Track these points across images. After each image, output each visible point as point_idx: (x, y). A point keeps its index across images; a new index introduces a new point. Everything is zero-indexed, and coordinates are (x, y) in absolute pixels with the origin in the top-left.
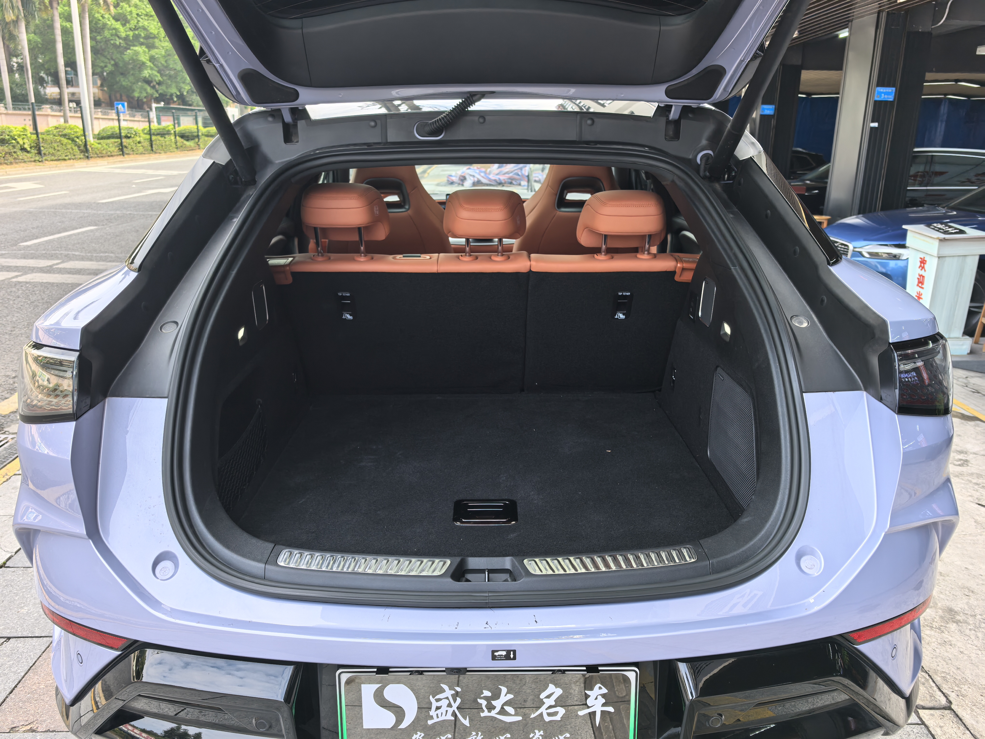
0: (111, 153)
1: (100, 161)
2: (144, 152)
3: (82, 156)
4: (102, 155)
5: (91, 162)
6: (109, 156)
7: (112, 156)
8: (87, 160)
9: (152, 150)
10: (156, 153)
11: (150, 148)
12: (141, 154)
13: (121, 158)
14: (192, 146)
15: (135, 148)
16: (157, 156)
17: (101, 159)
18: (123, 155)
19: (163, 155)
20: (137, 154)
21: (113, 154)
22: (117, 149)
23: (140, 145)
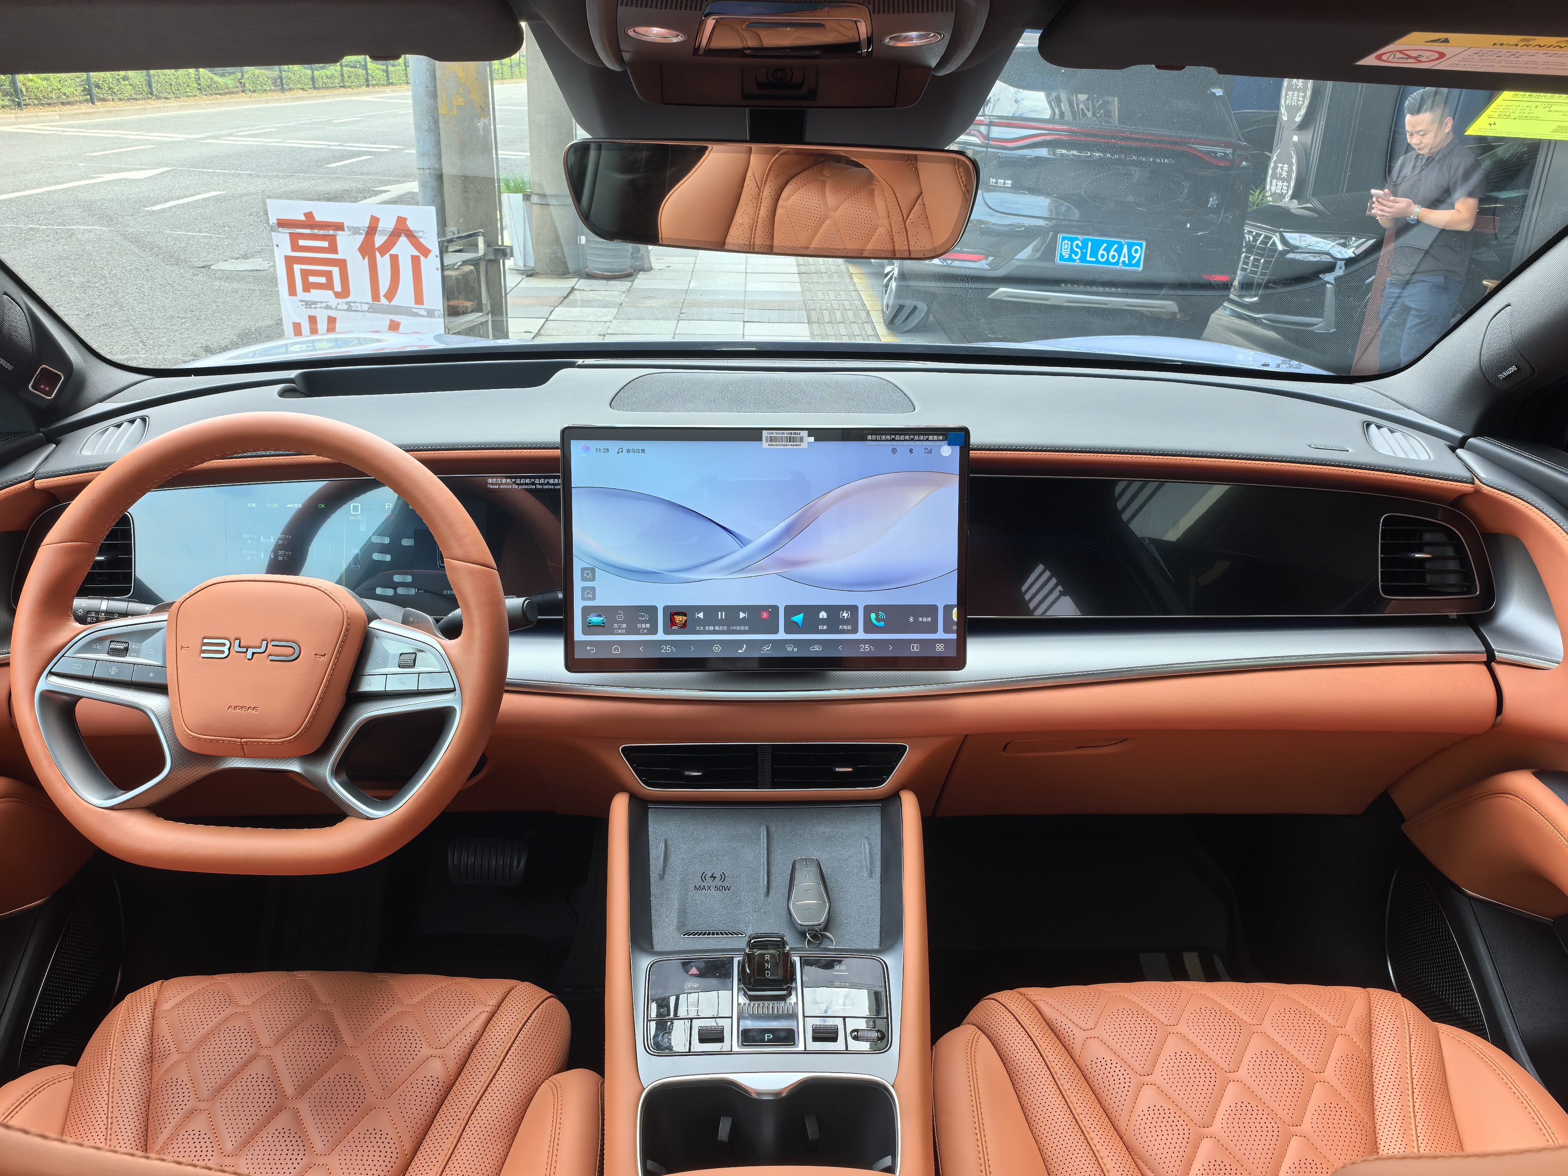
0: (67, 97)
1: (45, 113)
2: (134, 96)
3: (7, 103)
4: (49, 101)
5: (25, 114)
6: (63, 104)
7: (69, 103)
8: (17, 111)
9: (152, 93)
10: (158, 98)
11: (146, 89)
12: (129, 100)
13: (86, 108)
14: (230, 86)
15: (116, 88)
16: (160, 103)
17: (47, 108)
18: (93, 103)
19: (173, 103)
20: (120, 100)
21: (71, 99)
22: (80, 89)
23: (126, 82)
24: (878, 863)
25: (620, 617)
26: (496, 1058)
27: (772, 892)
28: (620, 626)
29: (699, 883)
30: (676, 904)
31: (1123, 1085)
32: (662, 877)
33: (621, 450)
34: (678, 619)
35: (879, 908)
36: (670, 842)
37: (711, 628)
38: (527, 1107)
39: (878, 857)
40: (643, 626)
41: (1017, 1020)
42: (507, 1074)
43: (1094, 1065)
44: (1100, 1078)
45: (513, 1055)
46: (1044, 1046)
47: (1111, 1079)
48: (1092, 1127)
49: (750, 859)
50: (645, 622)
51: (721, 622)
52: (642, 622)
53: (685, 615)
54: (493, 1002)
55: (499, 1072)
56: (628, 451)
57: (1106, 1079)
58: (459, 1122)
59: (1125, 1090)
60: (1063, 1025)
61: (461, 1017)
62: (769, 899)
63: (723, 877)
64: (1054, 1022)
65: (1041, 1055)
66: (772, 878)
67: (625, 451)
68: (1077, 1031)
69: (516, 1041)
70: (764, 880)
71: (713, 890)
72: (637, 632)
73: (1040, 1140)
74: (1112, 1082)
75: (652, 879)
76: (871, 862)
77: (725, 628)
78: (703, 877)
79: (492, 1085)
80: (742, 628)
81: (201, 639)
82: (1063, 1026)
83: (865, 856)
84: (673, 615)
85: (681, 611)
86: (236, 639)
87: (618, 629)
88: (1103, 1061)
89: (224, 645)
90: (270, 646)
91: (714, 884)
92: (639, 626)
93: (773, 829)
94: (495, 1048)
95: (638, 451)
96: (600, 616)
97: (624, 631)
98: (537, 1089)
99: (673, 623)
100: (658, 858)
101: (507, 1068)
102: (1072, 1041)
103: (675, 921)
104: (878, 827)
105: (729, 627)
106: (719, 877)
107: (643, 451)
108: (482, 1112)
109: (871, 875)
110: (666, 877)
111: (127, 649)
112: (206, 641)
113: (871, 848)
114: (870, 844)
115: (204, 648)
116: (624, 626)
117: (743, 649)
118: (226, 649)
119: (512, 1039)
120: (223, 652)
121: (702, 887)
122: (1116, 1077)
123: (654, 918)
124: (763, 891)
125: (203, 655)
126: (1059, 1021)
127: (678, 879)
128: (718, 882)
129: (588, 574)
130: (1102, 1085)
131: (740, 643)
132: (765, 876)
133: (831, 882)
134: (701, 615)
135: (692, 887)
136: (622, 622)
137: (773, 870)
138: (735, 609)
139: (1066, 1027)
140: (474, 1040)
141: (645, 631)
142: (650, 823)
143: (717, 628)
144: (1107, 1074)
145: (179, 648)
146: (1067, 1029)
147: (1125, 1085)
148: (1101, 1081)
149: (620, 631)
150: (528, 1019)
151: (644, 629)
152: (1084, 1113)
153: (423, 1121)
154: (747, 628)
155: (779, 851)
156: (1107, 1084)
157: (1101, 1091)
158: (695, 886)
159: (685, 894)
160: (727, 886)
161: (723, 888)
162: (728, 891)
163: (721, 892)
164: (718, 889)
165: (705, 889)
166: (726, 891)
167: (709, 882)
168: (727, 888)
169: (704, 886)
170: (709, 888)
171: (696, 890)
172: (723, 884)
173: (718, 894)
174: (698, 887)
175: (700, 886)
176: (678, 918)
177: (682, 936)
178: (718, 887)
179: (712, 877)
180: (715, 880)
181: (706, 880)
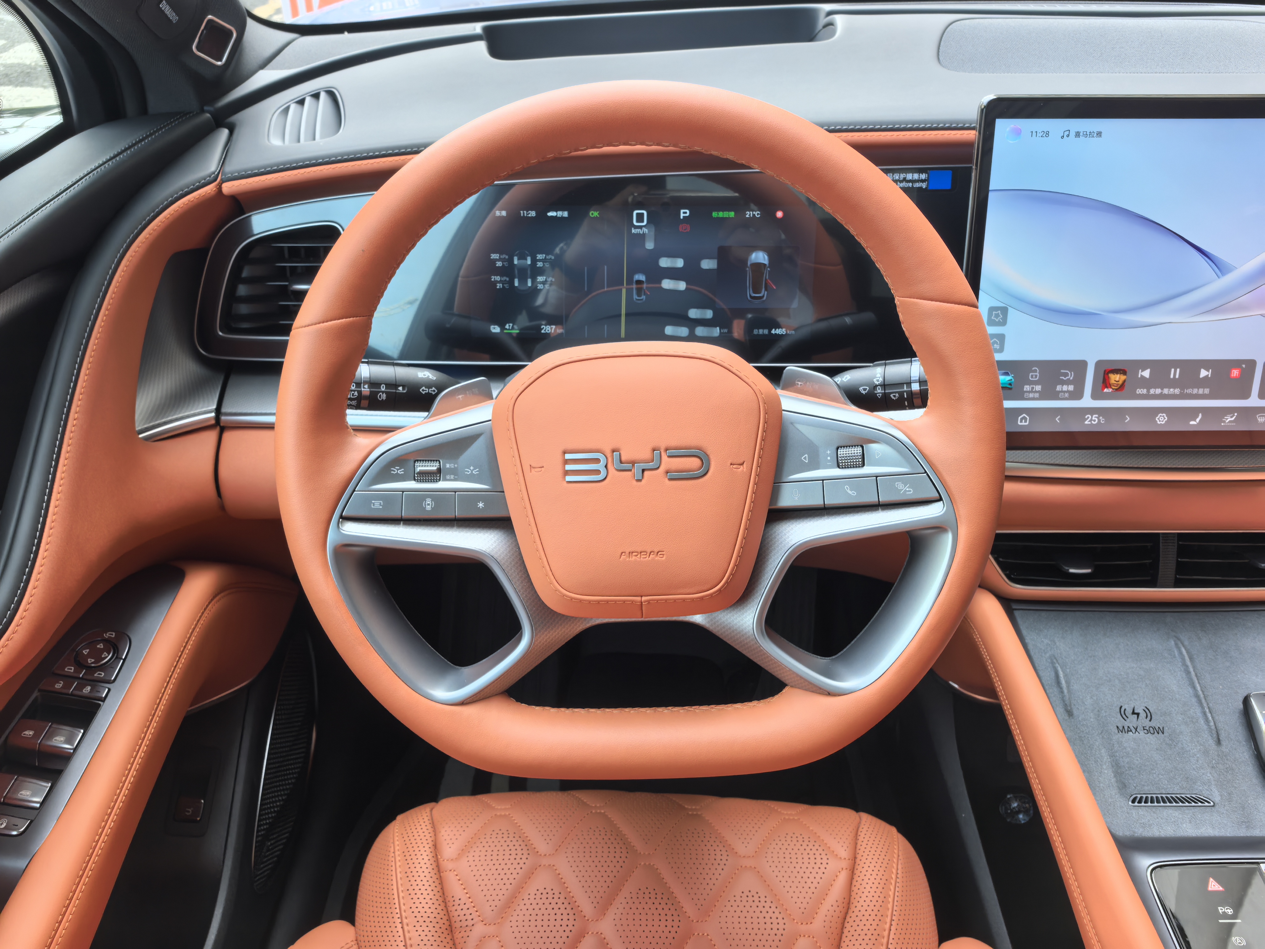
25: (1035, 375)
28: (1033, 388)
29: (1119, 721)
32: (1071, 713)
33: (1067, 133)
34: (1115, 378)
37: (1158, 391)
40: (1065, 388)
50: (1068, 383)
51: (1173, 383)
52: (1063, 383)
53: (1124, 372)
56: (1078, 134)
62: (1224, 749)
63: (1149, 715)
66: (1215, 716)
67: (1073, 134)
70: (1207, 720)
71: (1142, 733)
72: (1055, 396)
77: (1177, 391)
78: (1122, 713)
80: (1201, 391)
81: (559, 453)
84: (1107, 373)
85: (1119, 368)
86: (613, 451)
87: (1029, 392)
89: (597, 461)
90: (664, 457)
91: (1140, 724)
92: (1059, 388)
95: (1091, 134)
96: (1007, 374)
97: (1037, 395)
99: (1106, 383)
103: (1113, 779)
105: (1182, 389)
106: (1142, 713)
107: (1099, 134)
111: (439, 471)
112: (568, 456)
115: (568, 467)
116: (1038, 388)
117: (1198, 420)
118: (600, 466)
120: (597, 472)
121: (1126, 728)
124: (1210, 736)
125: (568, 478)
127: (1091, 714)
128: (1143, 721)
129: (997, 316)
131: (1194, 412)
132: (1207, 713)
134: (1146, 374)
135: (1113, 728)
136: (1036, 383)
138: (1195, 365)
141: (1067, 395)
143: (1166, 391)
145: (526, 468)
149: (1031, 395)
151: (1064, 392)
154: (1207, 391)
158: (1117, 727)
159: (1108, 738)
160: (1159, 728)
161: (1155, 731)
162: (1162, 735)
163: (1154, 735)
164: (1149, 732)
165: (1131, 731)
166: (1159, 735)
167: (1132, 721)
168: (1160, 731)
169: (1128, 727)
170: (1136, 730)
171: (1120, 733)
172: (1153, 724)
173: (1152, 739)
174: (1121, 728)
175: (1123, 727)
176: (1115, 776)
177: (1130, 803)
178: (1147, 728)
179: (1133, 713)
180: (1140, 717)
181: (1127, 717)
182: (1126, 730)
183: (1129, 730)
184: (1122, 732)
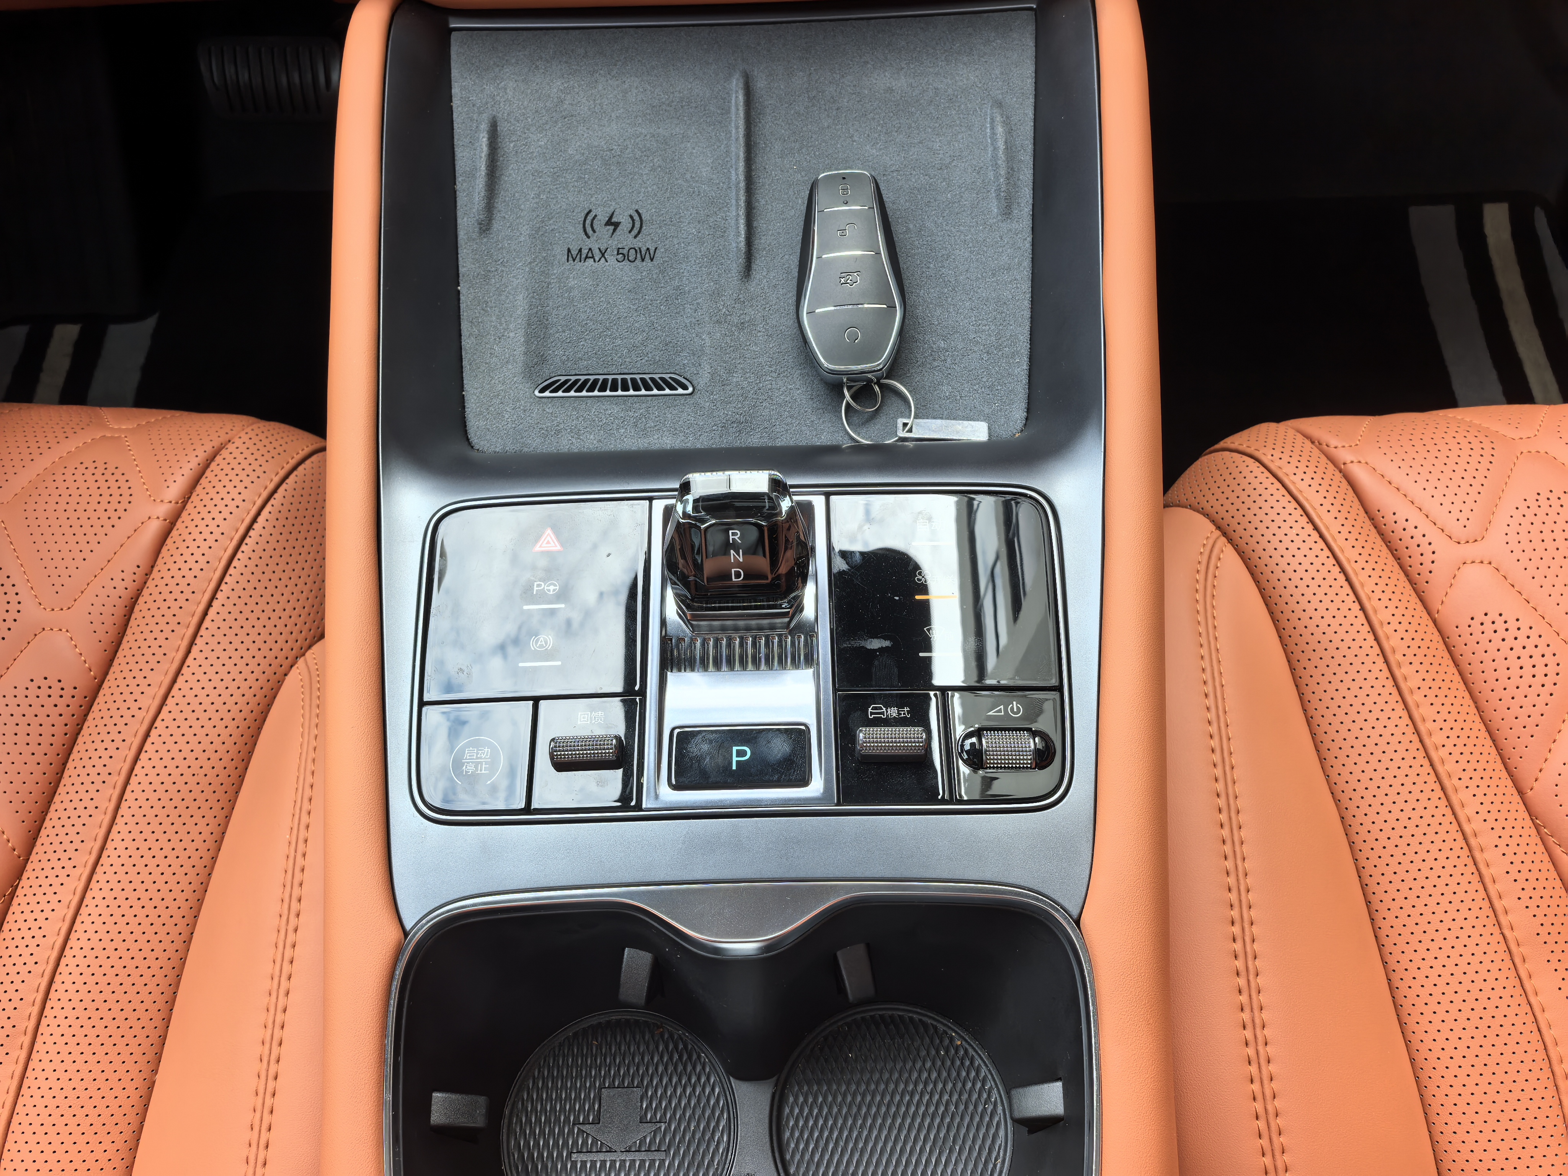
24: (1026, 175)
26: (180, 630)
27: (759, 264)
29: (575, 239)
30: (520, 303)
31: (1540, 679)
32: (485, 226)
35: (1027, 304)
36: (502, 127)
38: (260, 728)
39: (1026, 157)
41: (1311, 520)
42: (212, 657)
43: (1476, 627)
44: (1487, 658)
45: (224, 612)
46: (1370, 585)
47: (1515, 664)
48: (1465, 776)
49: (705, 172)
54: (174, 491)
55: (189, 661)
57: (1501, 664)
58: (110, 780)
59: (1545, 692)
60: (1410, 526)
61: (108, 528)
62: (753, 286)
63: (638, 223)
64: (1390, 518)
65: (1363, 609)
66: (761, 224)
68: (1440, 543)
69: (223, 587)
70: (738, 234)
71: (612, 260)
73: (1345, 802)
74: (1515, 672)
75: (462, 235)
76: (1011, 172)
78: (588, 225)
79: (174, 691)
82: (1411, 531)
83: (995, 157)
88: (1499, 621)
91: (614, 243)
93: (760, 83)
94: (175, 606)
98: (280, 683)
100: (472, 175)
101: (213, 642)
102: (1428, 565)
103: (520, 350)
104: (1029, 69)
106: (626, 223)
108: (156, 757)
109: (1007, 212)
110: (496, 225)
113: (1009, 132)
114: (1007, 123)
119: (213, 585)
121: (585, 252)
122: (1526, 662)
123: (467, 343)
124: (735, 264)
126: (1400, 517)
127: (525, 230)
128: (624, 238)
130: (1490, 675)
132: (742, 221)
133: (908, 230)
135: (560, 252)
137: (762, 201)
139: (1418, 534)
140: (132, 586)
142: (455, 73)
144: (1505, 651)
146: (1419, 539)
147: (1545, 680)
148: (1489, 666)
150: (250, 527)
152: (1449, 743)
153: (38, 776)
155: (778, 147)
156: (1502, 673)
157: (1486, 687)
158: (569, 251)
159: (543, 272)
160: (648, 249)
161: (639, 255)
162: (650, 264)
163: (633, 265)
164: (626, 257)
165: (593, 257)
166: (644, 263)
167: (602, 238)
168: (646, 255)
169: (590, 249)
170: (603, 255)
171: (571, 261)
172: (638, 243)
173: (625, 271)
174: (574, 253)
175: (580, 250)
176: (527, 342)
177: (537, 393)
178: (625, 252)
179: (609, 223)
180: (618, 232)
181: (594, 231)
182: (584, 256)
183: (590, 256)
184: (574, 260)
